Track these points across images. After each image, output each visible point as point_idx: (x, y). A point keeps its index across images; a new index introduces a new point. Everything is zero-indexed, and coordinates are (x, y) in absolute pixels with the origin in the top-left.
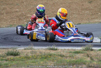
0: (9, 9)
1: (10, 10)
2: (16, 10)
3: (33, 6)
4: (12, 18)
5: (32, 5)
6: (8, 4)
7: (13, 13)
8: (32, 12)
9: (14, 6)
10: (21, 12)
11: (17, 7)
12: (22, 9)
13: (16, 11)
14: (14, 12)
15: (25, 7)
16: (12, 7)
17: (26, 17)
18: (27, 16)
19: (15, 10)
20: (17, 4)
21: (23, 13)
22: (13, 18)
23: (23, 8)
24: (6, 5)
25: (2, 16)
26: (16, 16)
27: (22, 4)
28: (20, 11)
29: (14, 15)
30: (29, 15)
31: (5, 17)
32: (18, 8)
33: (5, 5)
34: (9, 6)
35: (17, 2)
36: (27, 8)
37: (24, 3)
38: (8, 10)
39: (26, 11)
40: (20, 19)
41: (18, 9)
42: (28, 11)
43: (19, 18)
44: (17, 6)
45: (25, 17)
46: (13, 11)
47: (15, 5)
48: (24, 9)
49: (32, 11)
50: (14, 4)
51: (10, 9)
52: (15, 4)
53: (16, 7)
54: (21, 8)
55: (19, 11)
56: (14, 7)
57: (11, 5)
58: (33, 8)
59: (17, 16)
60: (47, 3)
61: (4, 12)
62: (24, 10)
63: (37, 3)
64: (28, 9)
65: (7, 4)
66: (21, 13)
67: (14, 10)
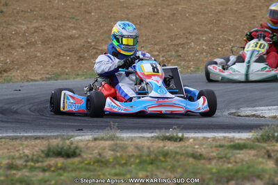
0: (51, 30)
1: (54, 33)
2: (70, 33)
4: (59, 55)
5: (113, 19)
6: (49, 17)
7: (61, 41)
9: (64, 24)
10: (83, 38)
11: (73, 25)
12: (86, 30)
13: (71, 37)
14: (65, 38)
15: (96, 25)
16: (59, 26)
17: (98, 51)
18: (101, 48)
19: (67, 32)
20: (73, 18)
21: (89, 40)
22: (63, 56)
23: (88, 29)
24: (42, 20)
25: (32, 50)
26: (69, 50)
27: (87, 17)
28: (80, 36)
29: (66, 47)
30: (105, 47)
31: (40, 52)
32: (75, 28)
33: (40, 18)
34: (50, 23)
35: (72, 10)
36: (101, 28)
37: (93, 14)
38: (48, 34)
39: (98, 35)
40: (81, 57)
41: (74, 31)
42: (102, 34)
43: (80, 54)
44: (74, 23)
45: (95, 51)
46: (63, 35)
47: (66, 19)
48: (92, 30)
50: (65, 17)
51: (54, 30)
52: (67, 16)
53: (70, 25)
54: (85, 26)
55: (77, 36)
56: (65, 26)
57: (56, 18)
59: (74, 51)
60: (156, 12)
61: (36, 38)
62: (92, 32)
63: (127, 15)
64: (102, 31)
65: (46, 18)
66: (85, 42)
67: (65, 34)
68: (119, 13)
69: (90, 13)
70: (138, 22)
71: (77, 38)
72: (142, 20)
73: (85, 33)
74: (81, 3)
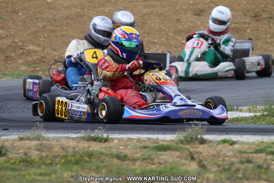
3: (43, 23)
5: (40, 20)
8: (41, 39)
10: (10, 38)
12: (13, 30)
15: (23, 25)
17: (25, 51)
18: (27, 48)
20: (1, 18)
21: (16, 40)
23: (15, 29)
27: (15, 17)
28: (7, 36)
30: (31, 47)
32: (1, 28)
36: (29, 28)
37: (20, 14)
39: (25, 35)
40: (7, 57)
41: (1, 31)
42: (29, 35)
43: (7, 54)
44: (1, 23)
45: (21, 51)
48: (19, 30)
49: (40, 37)
54: (12, 26)
55: (4, 35)
58: (43, 27)
60: (83, 14)
62: (19, 33)
63: (54, 16)
64: (29, 31)
66: (12, 42)
68: (46, 14)
69: (17, 13)
70: (65, 23)
71: (4, 38)
72: (69, 21)
73: (12, 33)
74: (8, 3)
